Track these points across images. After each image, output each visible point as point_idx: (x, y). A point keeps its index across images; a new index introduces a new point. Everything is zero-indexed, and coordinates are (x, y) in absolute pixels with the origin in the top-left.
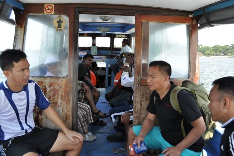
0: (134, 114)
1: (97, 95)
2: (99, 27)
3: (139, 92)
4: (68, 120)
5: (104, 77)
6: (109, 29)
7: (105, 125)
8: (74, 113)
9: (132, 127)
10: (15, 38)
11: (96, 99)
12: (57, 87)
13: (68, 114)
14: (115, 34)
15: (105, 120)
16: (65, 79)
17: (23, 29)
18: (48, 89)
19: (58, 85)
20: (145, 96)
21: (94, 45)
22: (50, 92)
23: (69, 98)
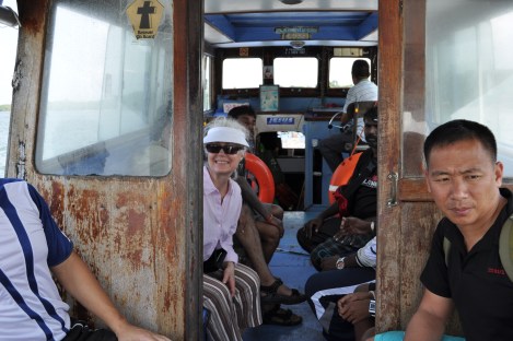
0: (379, 291)
1: (273, 230)
2: (282, 26)
3: (395, 223)
4: (172, 309)
5: (300, 177)
6: (314, 31)
7: (299, 323)
8: (191, 285)
9: (373, 335)
10: (18, 63)
11: (269, 244)
12: (139, 208)
13: (172, 288)
14: (333, 47)
15: (298, 309)
16: (163, 182)
17: (40, 36)
18: (114, 213)
19: (142, 199)
20: (414, 237)
21: (268, 80)
22: (119, 220)
23: (174, 239)
